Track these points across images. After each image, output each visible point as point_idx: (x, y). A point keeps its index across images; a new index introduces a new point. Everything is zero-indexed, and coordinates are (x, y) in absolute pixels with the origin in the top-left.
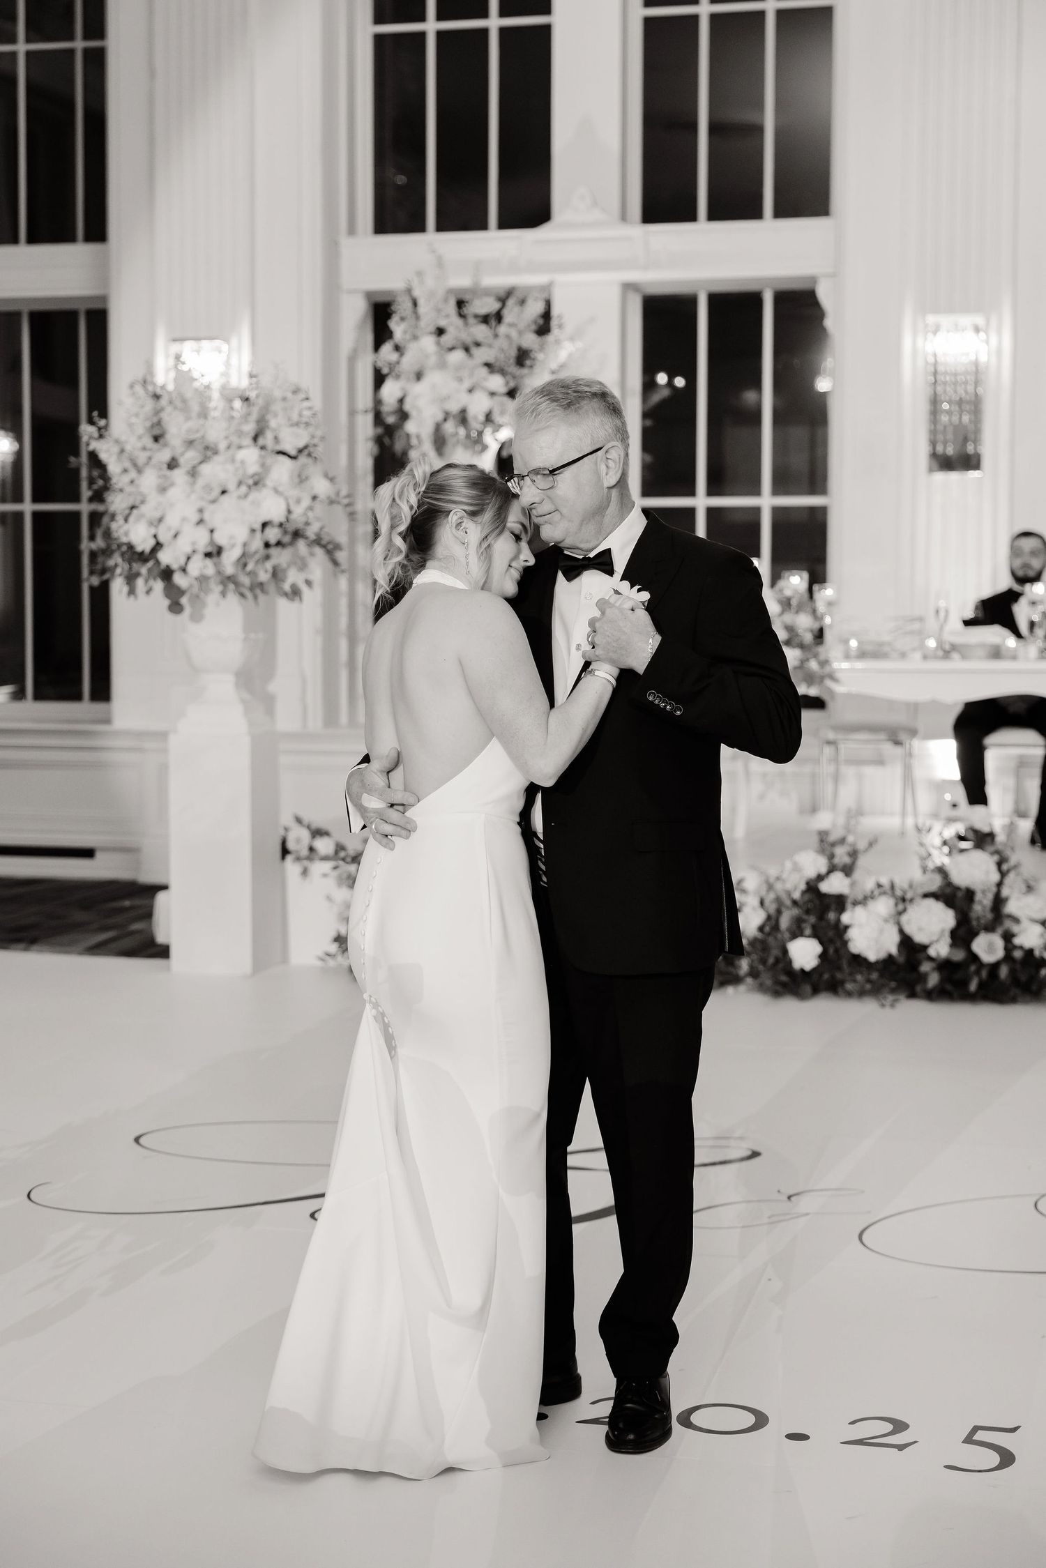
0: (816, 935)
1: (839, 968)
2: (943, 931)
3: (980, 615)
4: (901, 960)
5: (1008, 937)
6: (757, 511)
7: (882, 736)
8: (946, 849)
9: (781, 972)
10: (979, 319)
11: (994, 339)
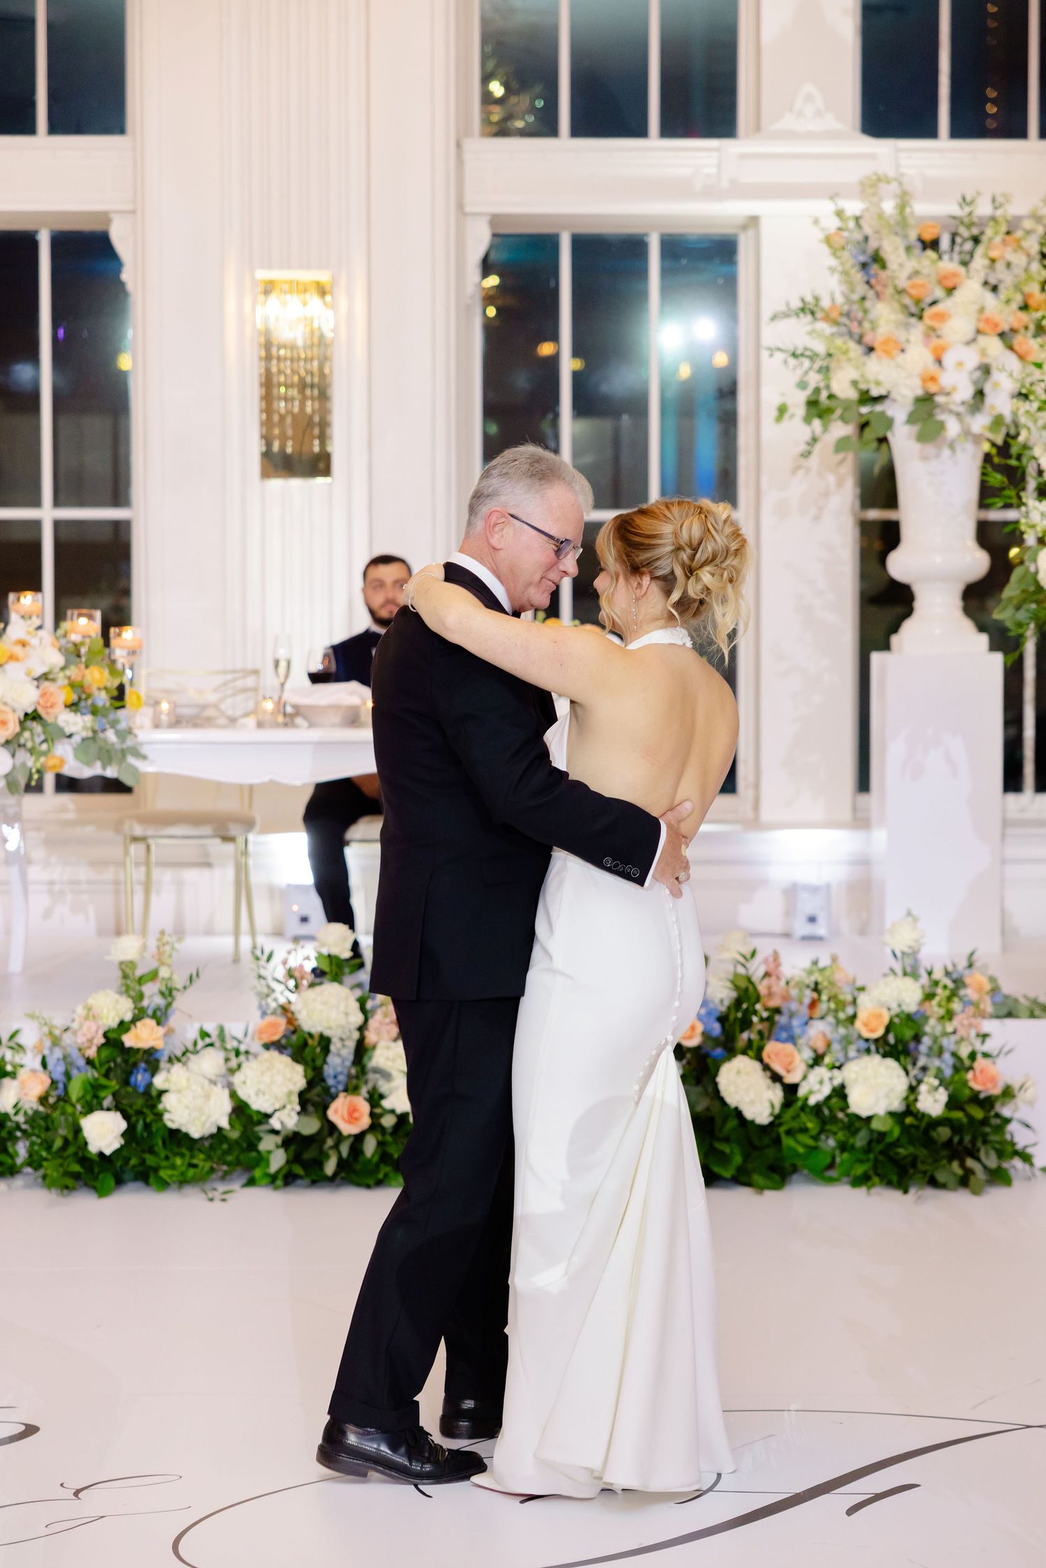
0: (117, 1107)
1: (151, 1151)
2: (290, 1093)
3: (333, 668)
4: (235, 1135)
5: (375, 1098)
6: (36, 525)
7: (207, 830)
8: (292, 983)
9: (71, 1159)
10: (324, 277)
11: (343, 304)
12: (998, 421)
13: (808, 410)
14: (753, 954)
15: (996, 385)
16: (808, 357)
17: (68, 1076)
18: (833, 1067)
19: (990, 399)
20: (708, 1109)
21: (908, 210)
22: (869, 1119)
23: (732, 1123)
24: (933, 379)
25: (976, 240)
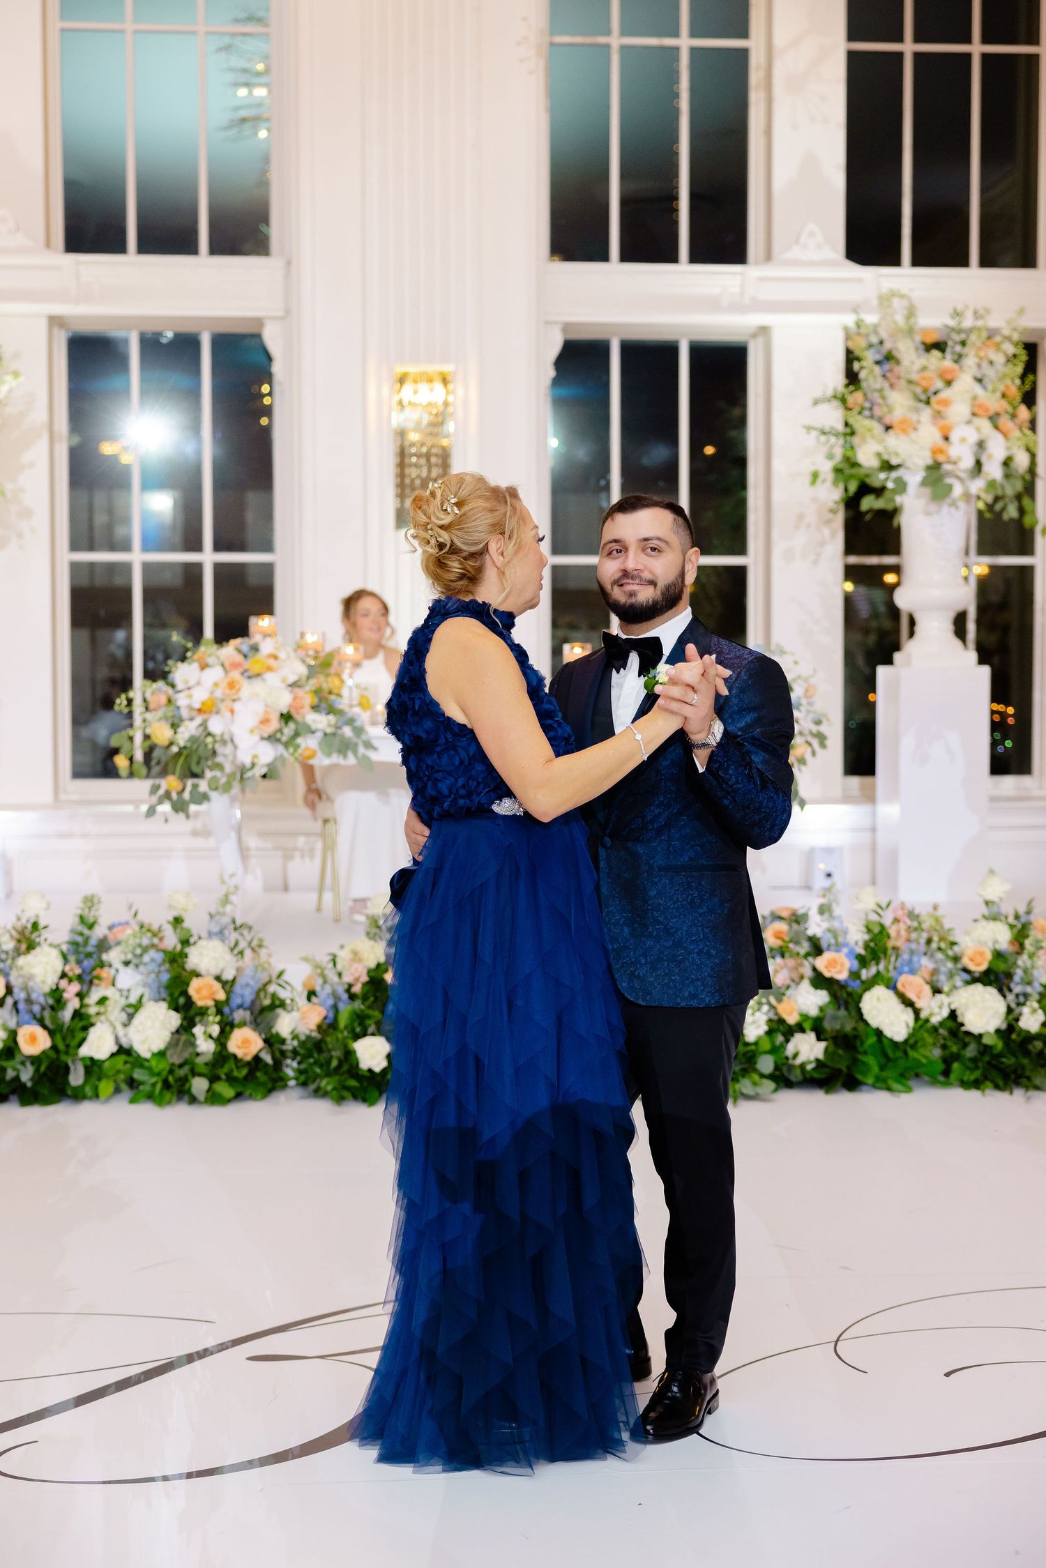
6: (199, 566)
9: (346, 1076)
10: (448, 368)
11: (460, 392)
12: (992, 484)
13: (836, 476)
14: (888, 905)
15: (990, 457)
16: (834, 435)
17: (335, 1008)
18: (948, 995)
19: (986, 468)
20: (855, 1029)
21: (912, 320)
22: (980, 1036)
23: (872, 1040)
24: (941, 451)
25: (963, 343)
